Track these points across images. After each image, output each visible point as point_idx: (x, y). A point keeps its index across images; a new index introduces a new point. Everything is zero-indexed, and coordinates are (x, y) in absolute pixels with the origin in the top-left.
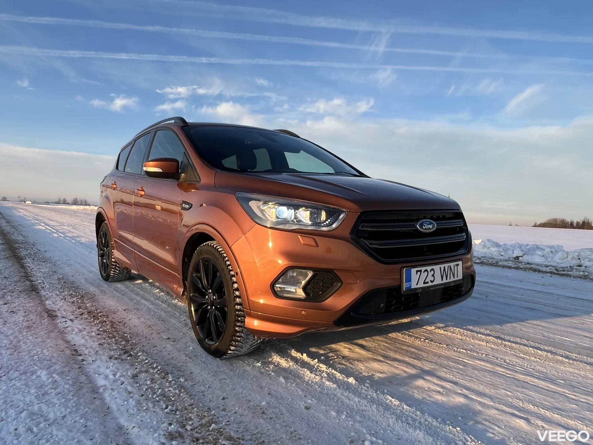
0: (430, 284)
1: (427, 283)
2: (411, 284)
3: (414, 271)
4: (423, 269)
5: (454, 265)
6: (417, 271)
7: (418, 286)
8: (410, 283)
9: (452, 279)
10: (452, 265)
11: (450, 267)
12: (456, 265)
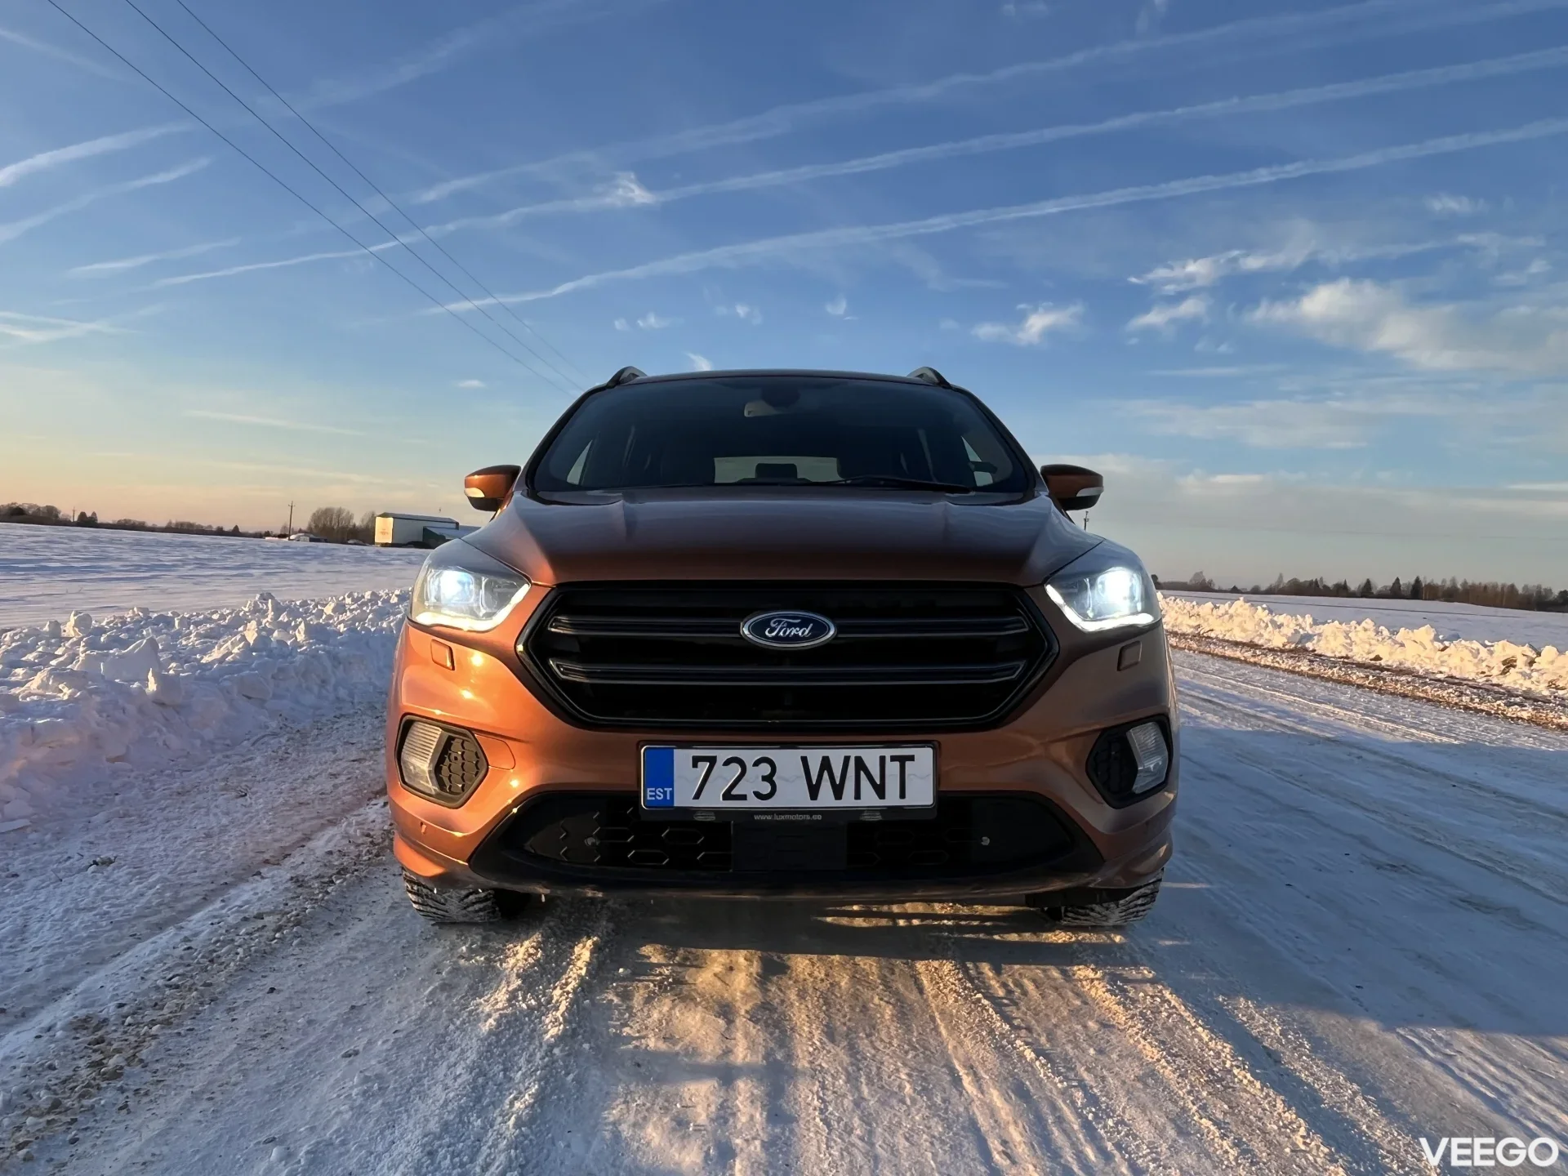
0: (753, 803)
1: (743, 797)
2: (672, 793)
3: (682, 758)
4: (723, 755)
5: (882, 759)
6: (697, 760)
7: (704, 802)
8: (668, 790)
9: (869, 798)
10: (871, 757)
11: (859, 760)
12: (893, 759)
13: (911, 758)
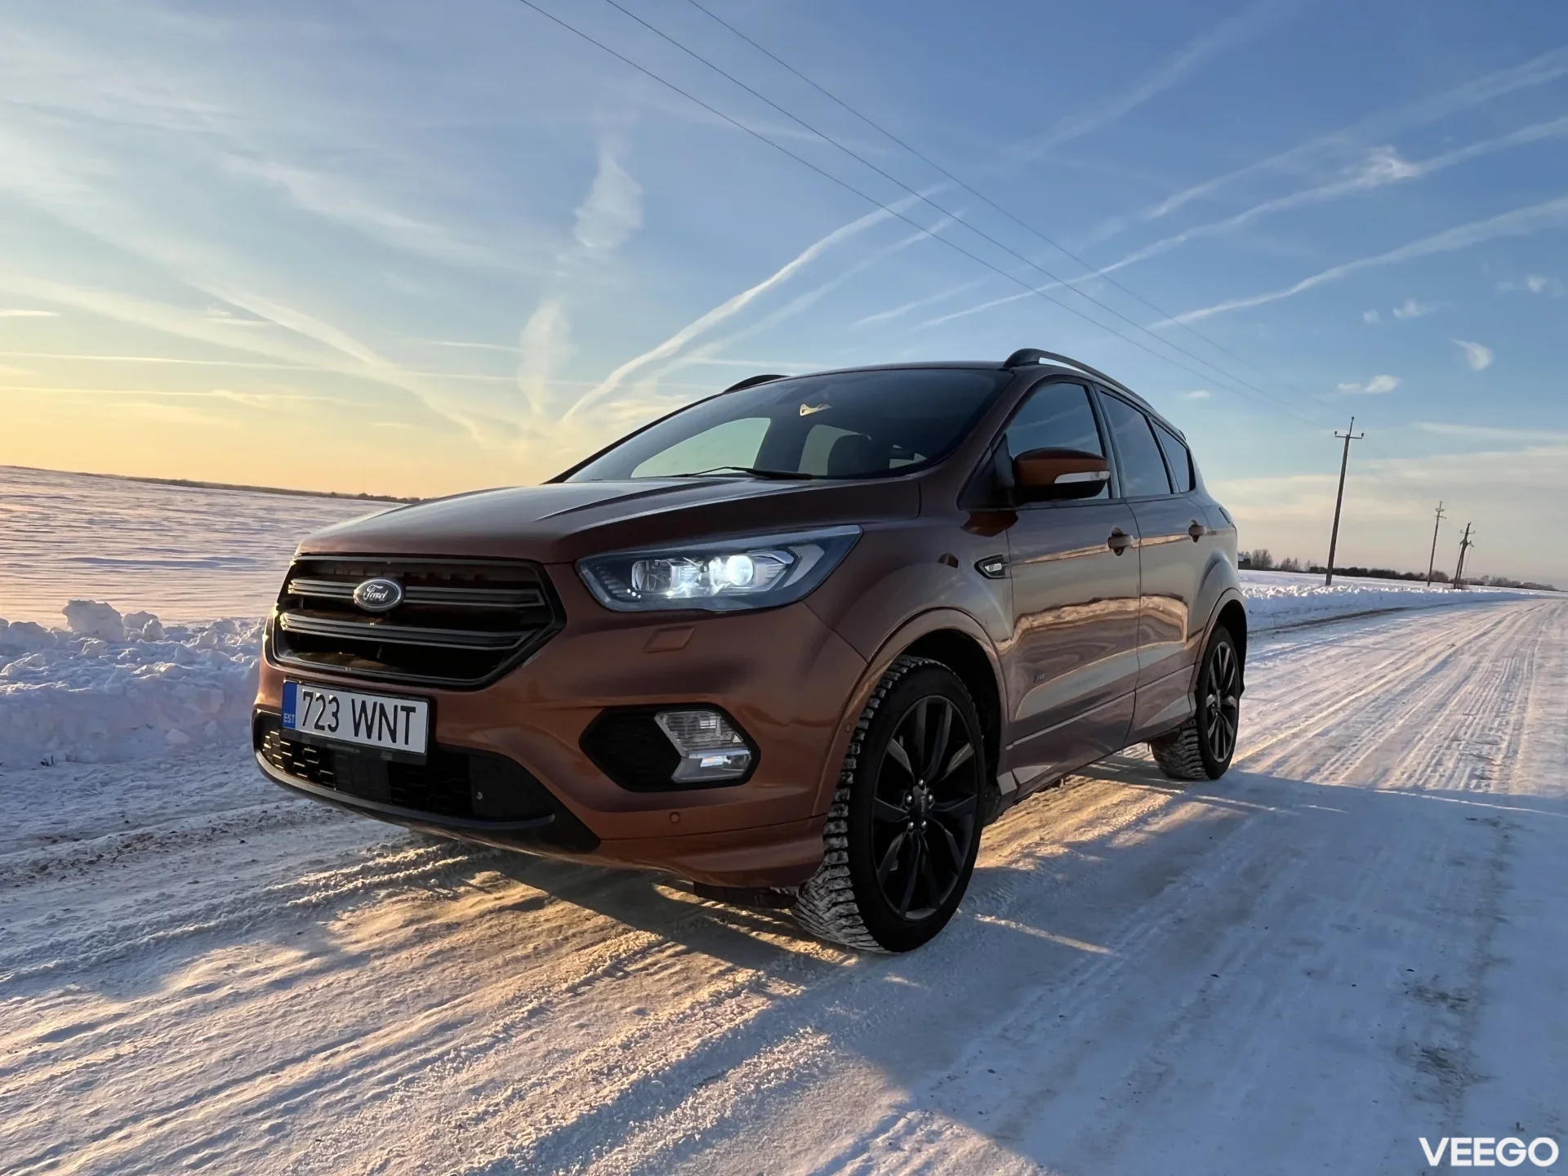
0: (329, 734)
1: (322, 728)
2: (296, 720)
4: (317, 692)
5: (396, 707)
6: (306, 694)
7: (307, 729)
8: (293, 716)
9: (386, 742)
10: (390, 703)
11: (382, 706)
12: (403, 708)
13: (413, 710)
